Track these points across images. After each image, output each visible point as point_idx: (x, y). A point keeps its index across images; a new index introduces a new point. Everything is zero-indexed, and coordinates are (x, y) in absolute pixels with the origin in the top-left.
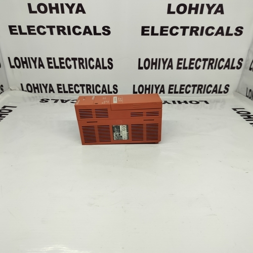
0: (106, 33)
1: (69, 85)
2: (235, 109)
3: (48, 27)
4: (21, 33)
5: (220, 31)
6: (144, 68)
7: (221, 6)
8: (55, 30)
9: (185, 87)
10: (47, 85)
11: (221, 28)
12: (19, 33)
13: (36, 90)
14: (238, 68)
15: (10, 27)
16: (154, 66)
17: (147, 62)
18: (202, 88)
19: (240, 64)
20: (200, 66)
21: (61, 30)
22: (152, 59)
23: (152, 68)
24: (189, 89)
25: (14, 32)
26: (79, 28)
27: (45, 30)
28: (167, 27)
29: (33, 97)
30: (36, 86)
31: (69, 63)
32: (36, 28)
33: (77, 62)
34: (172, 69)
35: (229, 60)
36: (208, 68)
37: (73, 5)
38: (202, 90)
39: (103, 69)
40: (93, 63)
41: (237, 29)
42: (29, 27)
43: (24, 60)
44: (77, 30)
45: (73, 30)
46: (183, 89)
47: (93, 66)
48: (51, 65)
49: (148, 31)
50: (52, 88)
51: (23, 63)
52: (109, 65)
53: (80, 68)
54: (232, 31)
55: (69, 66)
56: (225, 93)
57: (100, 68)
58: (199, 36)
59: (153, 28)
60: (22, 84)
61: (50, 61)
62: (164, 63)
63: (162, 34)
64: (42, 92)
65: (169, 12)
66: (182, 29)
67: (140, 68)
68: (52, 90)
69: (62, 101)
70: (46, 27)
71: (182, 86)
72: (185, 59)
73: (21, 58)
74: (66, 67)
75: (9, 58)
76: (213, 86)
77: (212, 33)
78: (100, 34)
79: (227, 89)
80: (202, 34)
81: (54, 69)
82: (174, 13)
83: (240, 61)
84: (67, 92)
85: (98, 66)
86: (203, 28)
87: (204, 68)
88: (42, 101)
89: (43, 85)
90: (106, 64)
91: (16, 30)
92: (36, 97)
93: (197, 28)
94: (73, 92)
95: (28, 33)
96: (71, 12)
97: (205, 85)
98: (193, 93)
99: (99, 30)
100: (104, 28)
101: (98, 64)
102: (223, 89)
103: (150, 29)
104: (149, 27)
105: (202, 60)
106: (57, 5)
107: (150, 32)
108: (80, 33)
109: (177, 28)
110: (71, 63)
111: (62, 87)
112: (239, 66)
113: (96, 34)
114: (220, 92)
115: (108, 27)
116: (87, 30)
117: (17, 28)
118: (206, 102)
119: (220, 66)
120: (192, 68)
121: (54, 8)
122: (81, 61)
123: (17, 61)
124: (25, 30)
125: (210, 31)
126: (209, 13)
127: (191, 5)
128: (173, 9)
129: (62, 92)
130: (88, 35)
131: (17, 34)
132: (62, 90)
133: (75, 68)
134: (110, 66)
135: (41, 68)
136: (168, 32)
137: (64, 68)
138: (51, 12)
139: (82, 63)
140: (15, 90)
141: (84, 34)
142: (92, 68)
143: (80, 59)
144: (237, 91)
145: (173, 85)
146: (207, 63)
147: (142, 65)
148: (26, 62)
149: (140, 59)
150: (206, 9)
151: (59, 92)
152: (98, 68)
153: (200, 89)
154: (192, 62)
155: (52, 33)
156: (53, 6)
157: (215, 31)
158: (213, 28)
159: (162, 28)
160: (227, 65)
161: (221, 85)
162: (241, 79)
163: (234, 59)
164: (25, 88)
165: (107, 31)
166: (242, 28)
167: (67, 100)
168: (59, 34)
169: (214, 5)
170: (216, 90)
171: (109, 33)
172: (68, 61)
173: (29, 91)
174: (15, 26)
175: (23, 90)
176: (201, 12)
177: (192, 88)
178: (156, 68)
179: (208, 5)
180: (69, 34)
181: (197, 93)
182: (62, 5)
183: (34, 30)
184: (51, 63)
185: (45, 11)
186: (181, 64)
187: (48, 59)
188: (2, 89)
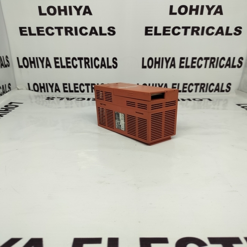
0: (112, 33)
1: (75, 84)
2: (239, 105)
3: (56, 28)
4: (31, 34)
5: (220, 31)
6: (147, 67)
7: (220, 7)
8: (63, 31)
9: (187, 86)
10: (53, 84)
11: (221, 28)
12: (28, 34)
13: (43, 90)
14: (239, 67)
15: (21, 28)
16: (157, 65)
17: (150, 61)
18: (204, 87)
19: (241, 63)
20: (201, 65)
21: (69, 31)
22: (156, 58)
23: (155, 67)
24: (191, 87)
25: (24, 33)
26: (86, 28)
27: (53, 31)
28: (170, 27)
29: (39, 96)
30: (42, 85)
31: (75, 63)
32: (44, 30)
33: (83, 62)
34: (175, 67)
35: (229, 59)
36: (210, 67)
37: (81, 7)
38: (205, 89)
39: (108, 68)
40: (98, 63)
41: (236, 29)
42: (38, 28)
43: (32, 60)
44: (84, 31)
45: (80, 31)
46: (186, 88)
47: (99, 65)
48: (58, 65)
49: (151, 31)
50: (58, 87)
51: (31, 62)
52: (113, 64)
53: (86, 67)
54: (232, 31)
55: (75, 65)
56: (227, 91)
57: (105, 68)
58: (200, 36)
59: (156, 28)
60: (29, 84)
61: (57, 60)
62: (167, 62)
63: (164, 34)
64: (48, 91)
65: (171, 13)
66: (184, 29)
67: (144, 67)
68: (58, 90)
69: (68, 99)
70: (54, 28)
72: (187, 58)
73: (30, 58)
74: (72, 67)
75: (18, 58)
76: (216, 85)
77: (213, 33)
78: (105, 34)
79: (229, 88)
80: (202, 34)
81: (61, 69)
82: (175, 14)
83: (241, 60)
84: (72, 91)
85: (103, 65)
86: (203, 28)
87: (205, 67)
88: (48, 98)
89: (49, 84)
90: (111, 64)
91: (26, 31)
92: (42, 96)
93: (198, 28)
94: (78, 91)
95: (37, 34)
96: (78, 14)
97: (208, 84)
98: (196, 91)
99: (105, 31)
100: (109, 29)
101: (103, 64)
102: (225, 88)
103: (153, 29)
104: (152, 27)
105: (203, 58)
106: (65, 7)
107: (153, 32)
108: (86, 34)
109: (179, 28)
110: (77, 62)
111: (67, 86)
112: (240, 65)
113: (101, 34)
114: (222, 91)
115: (114, 28)
116: (93, 31)
117: (27, 30)
118: (210, 100)
119: (222, 65)
120: (194, 67)
121: (62, 10)
122: (87, 61)
123: (25, 61)
124: (34, 31)
125: (210, 31)
126: (209, 13)
127: (191, 7)
128: (175, 10)
129: (67, 91)
130: (94, 35)
131: (26, 35)
132: (68, 89)
133: (81, 67)
134: (115, 65)
135: (49, 67)
136: (171, 32)
137: (70, 67)
138: (60, 14)
139: (88, 62)
140: (22, 89)
141: (91, 34)
142: (97, 67)
143: (86, 58)
144: (239, 90)
145: (176, 84)
146: (209, 61)
147: (146, 64)
148: (34, 62)
149: (143, 59)
150: (206, 10)
151: (65, 91)
152: (103, 67)
153: (203, 87)
154: (194, 60)
155: (60, 34)
156: (62, 8)
157: (215, 31)
158: (213, 28)
159: (165, 28)
160: (228, 63)
161: (223, 84)
162: (242, 77)
163: (234, 58)
164: (32, 88)
165: (112, 31)
166: (241, 28)
167: (72, 98)
168: (66, 34)
169: (213, 7)
170: (218, 88)
171: (114, 33)
172: (74, 61)
173: (35, 91)
174: (25, 28)
175: (29, 89)
176: (202, 13)
177: (195, 87)
178: (159, 67)
179: (208, 7)
180: (76, 34)
181: (200, 91)
182: (70, 7)
183: (43, 31)
184: (58, 62)
185: (54, 13)
186: (184, 63)
187: (55, 59)
188: (9, 88)
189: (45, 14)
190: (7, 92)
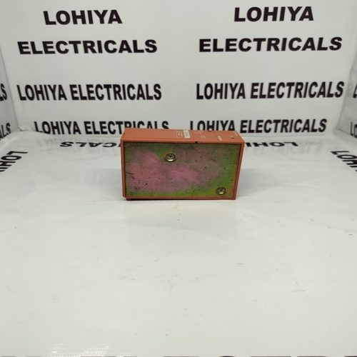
0: (151, 49)
1: (101, 123)
2: (335, 153)
3: (70, 42)
4: (35, 52)
5: (309, 45)
6: (204, 97)
7: (308, 9)
8: (81, 47)
9: (263, 124)
10: (70, 123)
11: (310, 40)
12: (32, 52)
13: (56, 131)
14: (338, 96)
15: (20, 44)
16: (219, 94)
17: (209, 89)
18: (287, 125)
19: (341, 90)
20: (283, 94)
21: (89, 47)
22: (216, 85)
23: (216, 98)
24: (269, 126)
25: (25, 50)
26: (114, 43)
27: (66, 47)
28: (235, 40)
29: (51, 140)
30: (55, 125)
31: (101, 92)
32: (54, 45)
33: (111, 90)
34: (244, 97)
35: (324, 84)
36: (295, 96)
37: (105, 12)
38: (288, 127)
39: (148, 99)
40: (134, 92)
41: (333, 41)
42: (45, 43)
43: (39, 89)
44: (111, 47)
45: (105, 47)
46: (261, 126)
47: (134, 95)
48: (75, 95)
49: (209, 45)
50: (78, 127)
52: (155, 93)
53: (116, 98)
54: (326, 43)
55: (100, 95)
56: (321, 131)
57: (144, 99)
58: (280, 52)
59: (215, 41)
60: (35, 123)
61: (74, 89)
62: (233, 90)
63: (228, 49)
64: (63, 133)
65: (237, 19)
66: (256, 43)
67: (199, 97)
68: (77, 130)
69: (92, 145)
70: (68, 43)
71: (259, 121)
72: (262, 84)
73: (35, 86)
74: (96, 98)
75: (18, 86)
76: (304, 122)
77: (299, 48)
78: (142, 51)
79: (324, 126)
80: (284, 49)
81: (80, 102)
82: (243, 20)
83: (340, 86)
84: (97, 133)
85: (140, 95)
86: (285, 40)
87: (289, 96)
88: (64, 144)
89: (65, 123)
90: (152, 93)
91: (27, 48)
92: (55, 139)
93: (277, 41)
94: (106, 133)
95: (44, 52)
96: (102, 22)
97: (292, 121)
98: (275, 131)
99: (141, 46)
100: (147, 43)
101: (141, 93)
102: (317, 126)
103: (211, 43)
104: (209, 40)
105: (286, 84)
106: (82, 12)
107: (211, 47)
108: (115, 50)
109: (249, 41)
110: (103, 92)
111: (91, 125)
112: (339, 93)
113: (136, 50)
114: (314, 130)
115: (154, 42)
116: (124, 47)
117: (29, 45)
118: (294, 144)
119: (312, 93)
120: (273, 97)
121: (79, 17)
122: (117, 89)
123: (29, 90)
124: (39, 47)
125: (295, 44)
126: (293, 19)
127: (267, 9)
128: (243, 14)
129: (90, 133)
130: (125, 53)
131: (29, 53)
132: (91, 130)
133: (109, 98)
134: (158, 95)
135: (63, 99)
136: (237, 47)
137: (93, 98)
138: (75, 22)
139: (118, 91)
140: (27, 130)
141: (121, 51)
142: (132, 98)
143: (115, 86)
144: (338, 129)
145: (246, 121)
146: (293, 88)
147: (202, 93)
148: (41, 92)
149: (198, 85)
150: (288, 14)
151: (88, 133)
152: (141, 98)
153: (285, 125)
154: (272, 87)
155: (76, 51)
156: (78, 14)
157: (302, 44)
158: (299, 40)
159: (228, 41)
160: (322, 91)
161: (314, 120)
162: (342, 111)
163: (331, 83)
164: (40, 128)
165: (151, 46)
166: (340, 39)
167: (97, 143)
168: (86, 51)
169: (299, 8)
170: (308, 127)
171: (155, 49)
172: (99, 89)
173: (45, 132)
174: (27, 43)
175: (37, 130)
176: (282, 19)
177: (274, 124)
178: (221, 98)
179: (291, 9)
180: (100, 51)
181: (282, 131)
182: (90, 12)
183: (52, 47)
184: (76, 92)
185: (67, 22)
186: (257, 91)
187: (72, 86)
188: (8, 129)
189: (54, 23)
190: (4, 136)
